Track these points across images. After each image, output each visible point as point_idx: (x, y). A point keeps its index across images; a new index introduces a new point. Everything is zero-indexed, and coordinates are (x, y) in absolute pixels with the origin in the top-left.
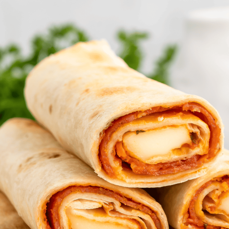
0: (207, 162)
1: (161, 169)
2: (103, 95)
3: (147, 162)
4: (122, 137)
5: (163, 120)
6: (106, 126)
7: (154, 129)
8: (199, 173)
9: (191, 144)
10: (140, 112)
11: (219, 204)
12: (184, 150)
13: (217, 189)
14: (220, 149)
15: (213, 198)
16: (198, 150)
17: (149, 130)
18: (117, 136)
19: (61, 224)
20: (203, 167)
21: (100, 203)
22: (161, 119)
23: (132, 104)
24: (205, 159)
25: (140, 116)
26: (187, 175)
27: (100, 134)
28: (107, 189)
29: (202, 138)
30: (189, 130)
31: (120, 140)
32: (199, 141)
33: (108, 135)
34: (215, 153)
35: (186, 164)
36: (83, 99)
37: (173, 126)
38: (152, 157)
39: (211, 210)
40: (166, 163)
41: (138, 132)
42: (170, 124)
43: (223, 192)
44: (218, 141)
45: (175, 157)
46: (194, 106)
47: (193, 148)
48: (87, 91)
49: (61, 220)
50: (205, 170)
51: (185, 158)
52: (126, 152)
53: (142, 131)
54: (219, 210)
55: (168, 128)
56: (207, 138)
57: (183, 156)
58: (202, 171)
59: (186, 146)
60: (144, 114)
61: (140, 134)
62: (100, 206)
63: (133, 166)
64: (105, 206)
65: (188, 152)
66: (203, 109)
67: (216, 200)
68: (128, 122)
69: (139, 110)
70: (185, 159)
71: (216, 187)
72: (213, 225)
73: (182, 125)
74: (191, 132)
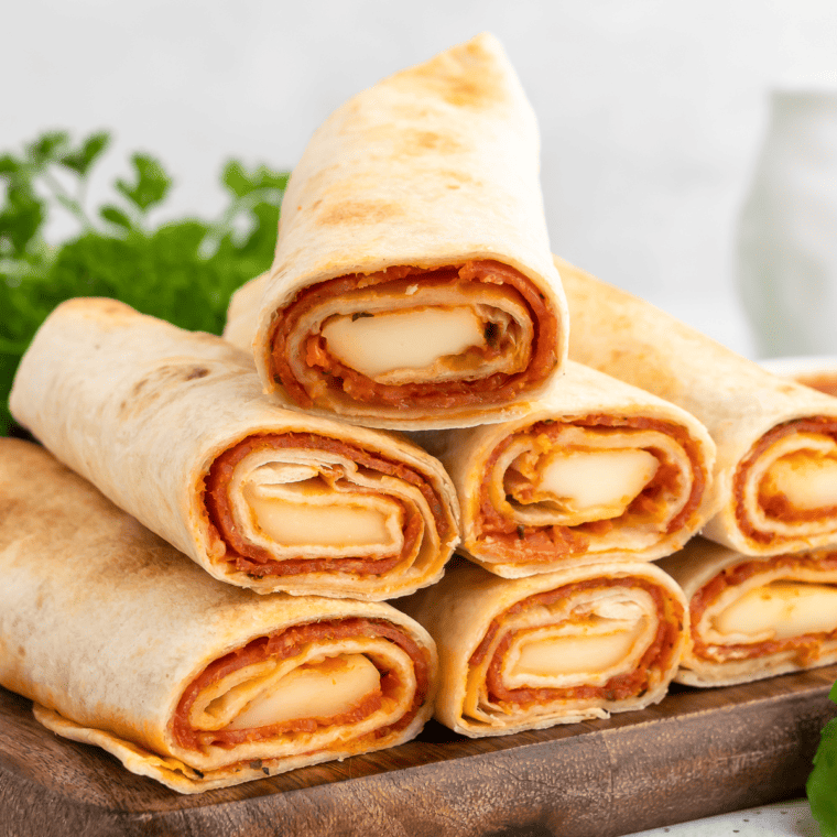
0: (524, 390)
1: (415, 396)
3: (378, 380)
4: (319, 327)
5: (415, 293)
6: (283, 301)
7: (394, 311)
8: (508, 413)
9: (485, 349)
10: (361, 275)
11: (538, 480)
12: (471, 357)
13: (529, 452)
14: (555, 363)
15: (525, 474)
16: (502, 363)
17: (382, 313)
18: (310, 321)
19: (236, 520)
20: (517, 401)
21: (313, 467)
22: (412, 289)
23: (345, 258)
24: (522, 385)
25: (362, 285)
26: (478, 412)
27: (273, 316)
28: (325, 438)
29: (512, 337)
30: (481, 318)
31: (316, 331)
33: (287, 320)
34: (543, 373)
35: (474, 391)
37: (440, 306)
38: (392, 371)
39: (524, 498)
40: (424, 385)
41: (356, 316)
42: (432, 303)
43: (541, 455)
44: (552, 346)
45: (447, 373)
46: (485, 269)
47: (490, 358)
49: (234, 512)
50: (522, 408)
51: (472, 377)
52: (329, 356)
53: (366, 315)
54: (541, 493)
55: (428, 311)
56: (526, 336)
57: (467, 373)
58: (514, 409)
59: (473, 350)
60: (373, 282)
61: (360, 320)
62: (315, 474)
64: (324, 472)
65: (477, 367)
67: (530, 476)
68: (335, 296)
69: (357, 271)
70: (469, 380)
71: (526, 449)
72: (533, 527)
73: (462, 306)
74: (485, 322)
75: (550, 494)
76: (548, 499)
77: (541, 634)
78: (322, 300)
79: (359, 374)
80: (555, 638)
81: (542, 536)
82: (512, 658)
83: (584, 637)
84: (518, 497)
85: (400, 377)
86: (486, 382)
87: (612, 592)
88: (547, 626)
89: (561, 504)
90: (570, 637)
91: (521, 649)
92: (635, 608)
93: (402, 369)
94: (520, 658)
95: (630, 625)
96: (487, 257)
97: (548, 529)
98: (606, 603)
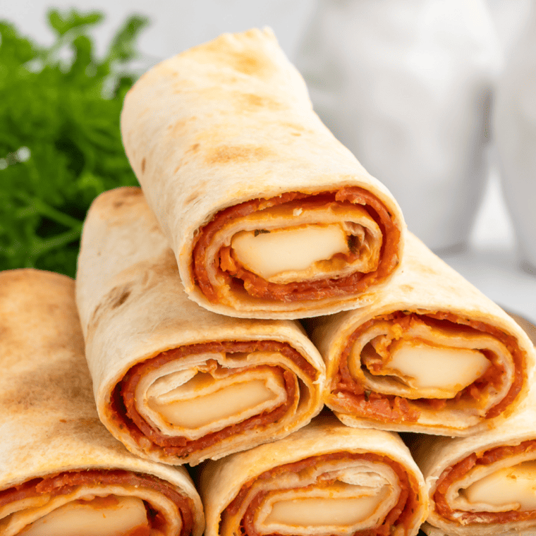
0: (374, 284)
1: (295, 291)
2: (214, 162)
3: (270, 280)
4: (230, 240)
5: (300, 215)
6: (204, 221)
7: (285, 228)
8: (361, 301)
9: (348, 255)
10: (263, 199)
11: (388, 359)
12: (336, 262)
13: (385, 335)
14: (397, 264)
15: (378, 351)
16: (360, 265)
17: (276, 230)
18: (223, 237)
20: (368, 292)
22: (298, 212)
23: (250, 187)
24: (372, 280)
25: (262, 207)
26: (339, 302)
27: (195, 233)
29: (367, 246)
30: (346, 232)
31: (227, 244)
32: (363, 250)
33: (207, 236)
34: (389, 270)
35: (339, 286)
36: (186, 163)
37: (318, 224)
38: (281, 273)
39: (375, 370)
40: (304, 283)
41: (257, 232)
42: (313, 222)
43: (394, 340)
44: (396, 251)
45: (320, 274)
46: (355, 194)
47: (352, 261)
48: (196, 147)
50: (371, 297)
51: (338, 276)
52: (236, 263)
53: (265, 231)
54: (389, 369)
55: (309, 228)
56: (377, 245)
57: (334, 273)
58: (365, 298)
59: (340, 257)
60: (270, 205)
61: (261, 236)
63: (248, 286)
65: (342, 267)
66: (370, 198)
67: (382, 354)
68: (241, 216)
69: (260, 197)
70: (336, 278)
71: (383, 332)
72: (379, 394)
73: (334, 224)
74: (349, 234)
75: (396, 371)
76: (395, 374)
77: (290, 495)
78: (232, 219)
79: (257, 276)
80: (304, 498)
81: (385, 402)
82: (265, 511)
83: (331, 499)
84: (370, 368)
85: (286, 278)
86: (348, 279)
87: (356, 464)
88: (296, 489)
89: (404, 380)
90: (319, 498)
91: (273, 505)
92: (378, 478)
93: (288, 271)
94: (272, 512)
95: (374, 492)
96: (354, 184)
97: (391, 398)
98: (350, 473)
